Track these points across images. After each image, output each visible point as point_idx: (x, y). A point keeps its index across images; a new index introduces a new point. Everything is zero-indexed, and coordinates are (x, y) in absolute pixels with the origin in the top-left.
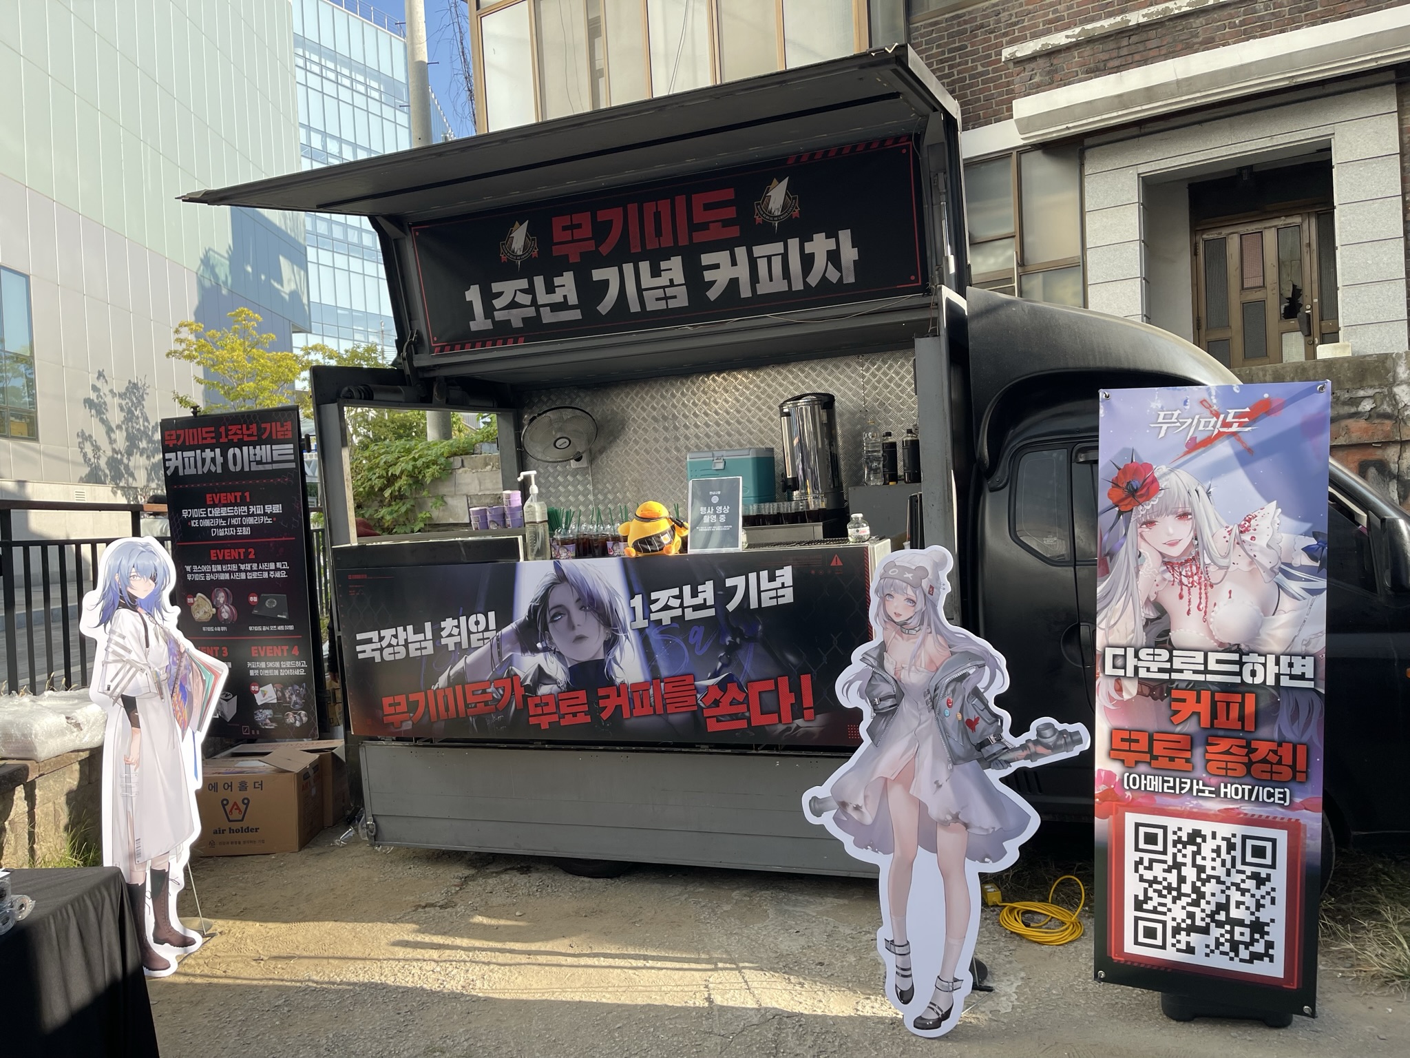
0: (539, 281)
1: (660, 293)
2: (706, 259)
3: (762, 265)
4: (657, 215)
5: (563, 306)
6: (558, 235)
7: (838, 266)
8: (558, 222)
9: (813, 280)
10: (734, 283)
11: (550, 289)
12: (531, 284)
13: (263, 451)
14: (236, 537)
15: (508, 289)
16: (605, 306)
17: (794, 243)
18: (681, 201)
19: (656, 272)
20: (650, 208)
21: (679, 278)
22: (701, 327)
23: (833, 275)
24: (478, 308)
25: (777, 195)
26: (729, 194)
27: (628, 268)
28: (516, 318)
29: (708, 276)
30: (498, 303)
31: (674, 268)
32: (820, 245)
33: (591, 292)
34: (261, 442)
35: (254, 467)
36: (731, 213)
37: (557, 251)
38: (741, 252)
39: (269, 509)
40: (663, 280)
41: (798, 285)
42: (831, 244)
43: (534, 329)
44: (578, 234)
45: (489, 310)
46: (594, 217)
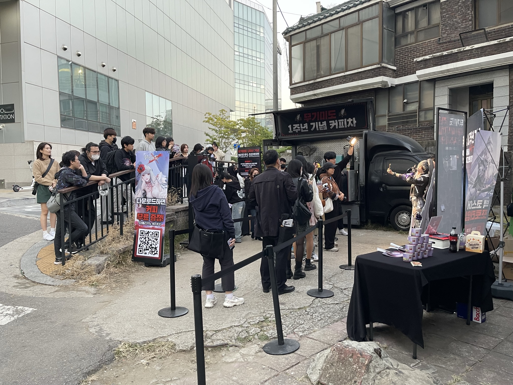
0: (301, 125)
1: (322, 127)
2: (330, 122)
3: (340, 123)
4: (322, 114)
5: (305, 129)
6: (305, 117)
7: (353, 124)
8: (305, 115)
9: (349, 126)
10: (335, 126)
11: (303, 126)
12: (300, 125)
13: (254, 154)
14: (250, 168)
15: (296, 126)
16: (312, 129)
17: (345, 119)
18: (326, 112)
19: (321, 124)
20: (321, 113)
21: (326, 125)
22: (329, 133)
23: (352, 125)
24: (290, 129)
25: (343, 111)
26: (334, 111)
27: (317, 123)
28: (297, 131)
29: (331, 125)
30: (294, 128)
31: (325, 123)
32: (350, 120)
33: (310, 127)
34: (254, 152)
35: (253, 157)
36: (335, 114)
37: (305, 120)
38: (336, 121)
39: (255, 163)
40: (323, 125)
41: (346, 127)
42: (352, 120)
43: (300, 133)
44: (309, 117)
45: (292, 129)
46: (311, 114)
